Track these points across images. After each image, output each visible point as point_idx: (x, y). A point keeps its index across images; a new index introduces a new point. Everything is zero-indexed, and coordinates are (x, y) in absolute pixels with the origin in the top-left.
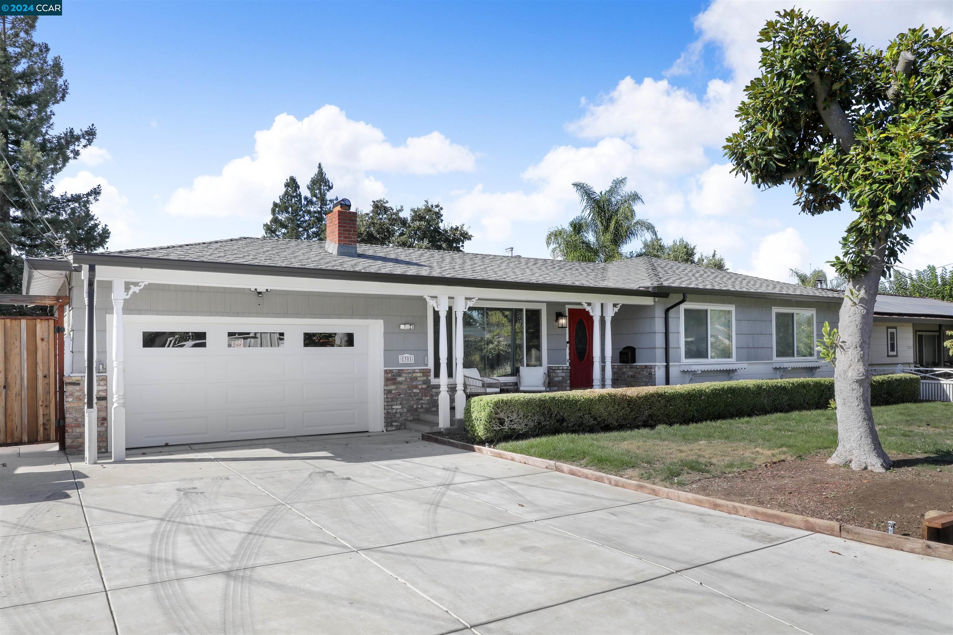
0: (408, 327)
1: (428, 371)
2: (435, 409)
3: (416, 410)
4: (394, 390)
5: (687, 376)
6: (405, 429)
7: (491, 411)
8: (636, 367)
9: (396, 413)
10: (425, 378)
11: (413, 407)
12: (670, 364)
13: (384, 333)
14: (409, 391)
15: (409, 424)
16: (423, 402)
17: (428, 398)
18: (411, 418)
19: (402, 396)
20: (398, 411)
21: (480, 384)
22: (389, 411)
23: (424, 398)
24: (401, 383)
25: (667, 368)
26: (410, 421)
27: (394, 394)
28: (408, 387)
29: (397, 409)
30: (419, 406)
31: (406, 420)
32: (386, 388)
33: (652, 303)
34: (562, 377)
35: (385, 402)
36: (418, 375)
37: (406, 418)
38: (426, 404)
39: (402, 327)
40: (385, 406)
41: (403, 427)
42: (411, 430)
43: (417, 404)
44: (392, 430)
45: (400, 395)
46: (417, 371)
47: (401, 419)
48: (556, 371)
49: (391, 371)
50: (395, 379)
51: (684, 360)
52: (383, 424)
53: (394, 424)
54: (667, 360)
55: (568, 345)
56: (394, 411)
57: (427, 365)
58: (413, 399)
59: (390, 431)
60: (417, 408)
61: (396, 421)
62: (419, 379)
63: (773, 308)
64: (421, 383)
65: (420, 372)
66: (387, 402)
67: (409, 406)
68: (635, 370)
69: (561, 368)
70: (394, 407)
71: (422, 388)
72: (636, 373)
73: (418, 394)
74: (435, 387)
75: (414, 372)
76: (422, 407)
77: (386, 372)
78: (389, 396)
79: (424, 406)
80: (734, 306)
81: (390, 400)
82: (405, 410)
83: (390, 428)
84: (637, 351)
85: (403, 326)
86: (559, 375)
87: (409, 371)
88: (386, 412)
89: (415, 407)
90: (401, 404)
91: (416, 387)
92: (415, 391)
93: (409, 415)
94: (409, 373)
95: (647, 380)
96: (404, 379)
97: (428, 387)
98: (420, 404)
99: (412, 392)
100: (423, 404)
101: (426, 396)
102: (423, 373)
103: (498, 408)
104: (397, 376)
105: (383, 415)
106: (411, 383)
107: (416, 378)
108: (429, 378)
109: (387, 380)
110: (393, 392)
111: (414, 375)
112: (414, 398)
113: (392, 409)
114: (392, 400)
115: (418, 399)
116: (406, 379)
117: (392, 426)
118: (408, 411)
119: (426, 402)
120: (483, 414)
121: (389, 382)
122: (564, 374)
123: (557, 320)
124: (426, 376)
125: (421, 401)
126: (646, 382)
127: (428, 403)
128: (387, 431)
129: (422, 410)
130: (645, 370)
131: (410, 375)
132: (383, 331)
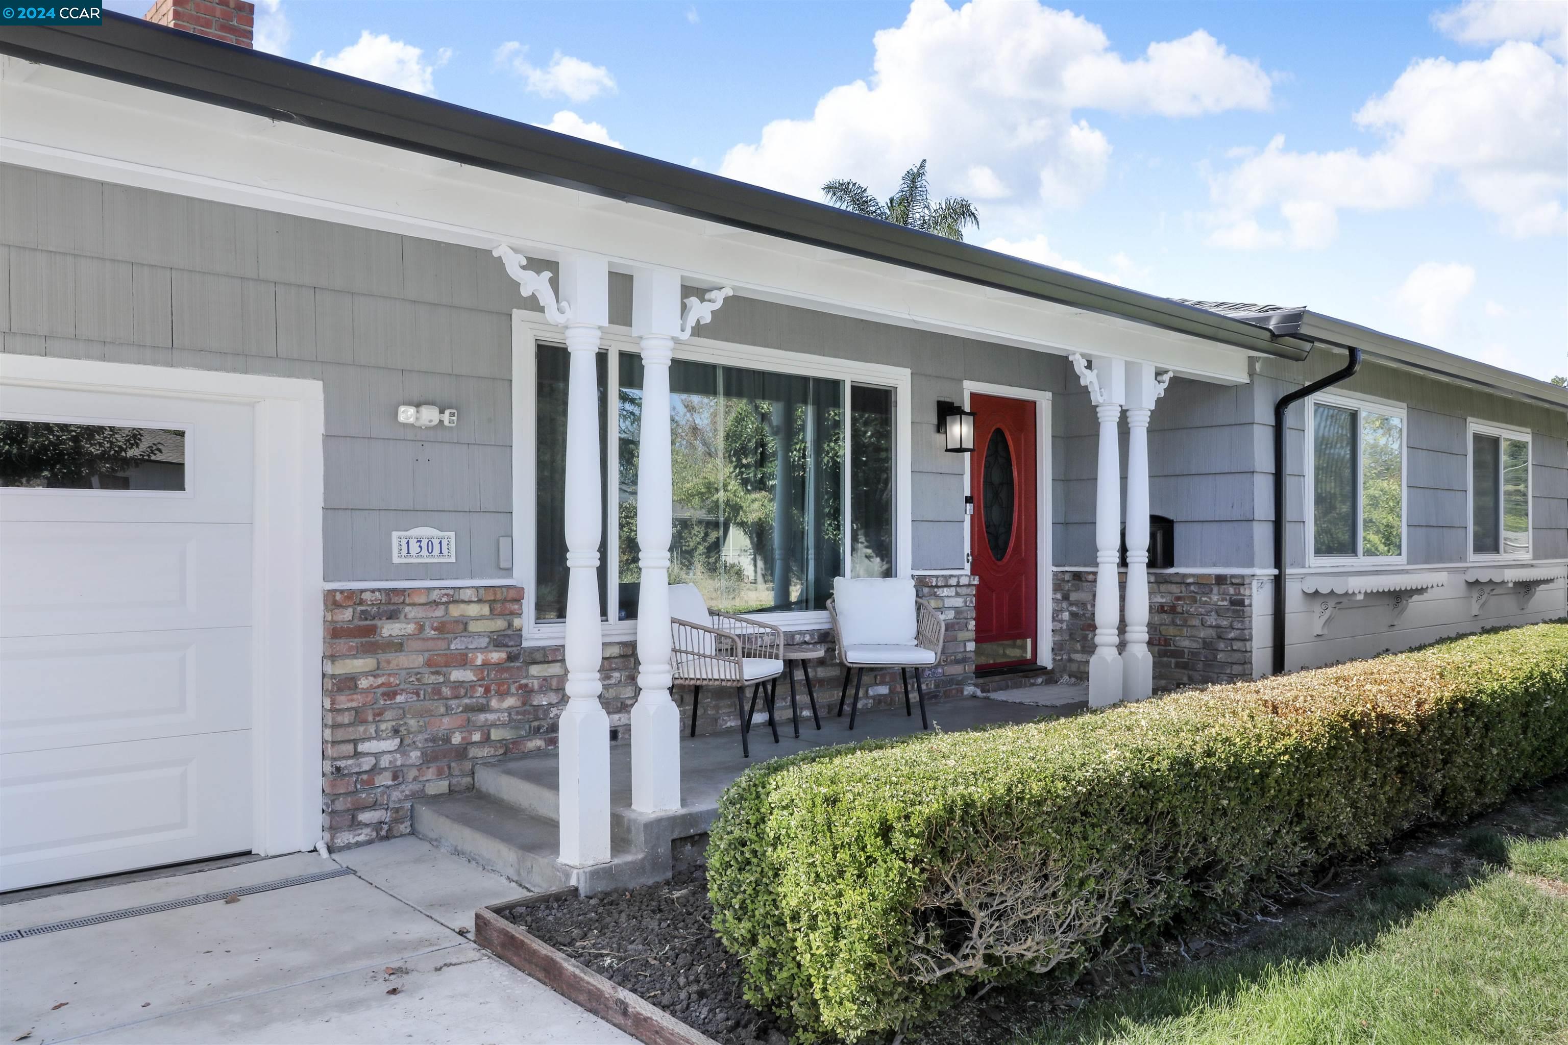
0: (430, 415)
1: (512, 594)
2: (537, 743)
3: (461, 753)
4: (366, 674)
5: (1317, 608)
6: (413, 833)
7: (911, 882)
8: (1181, 580)
9: (375, 770)
10: (500, 624)
11: (447, 740)
12: (1289, 571)
13: (327, 437)
14: (432, 679)
15: (428, 818)
16: (491, 717)
17: (510, 702)
18: (443, 786)
19: (400, 699)
20: (385, 762)
21: (708, 645)
22: (341, 764)
23: (494, 703)
24: (397, 646)
25: (1278, 583)
26: (434, 800)
27: (366, 691)
28: (429, 663)
29: (377, 755)
30: (476, 737)
31: (420, 797)
32: (329, 670)
33: (1242, 377)
34: (955, 608)
35: (325, 726)
36: (473, 610)
37: (416, 787)
38: (504, 725)
39: (407, 414)
40: (324, 742)
41: (404, 828)
42: (435, 843)
43: (468, 726)
44: (358, 845)
45: (391, 695)
46: (467, 595)
47: (396, 795)
48: (939, 592)
49: (354, 598)
50: (372, 630)
51: (1316, 563)
52: (319, 819)
53: (364, 817)
54: (1278, 562)
55: (969, 507)
56: (367, 764)
57: (508, 571)
58: (448, 708)
59: (348, 847)
60: (468, 744)
61: (374, 806)
62: (473, 627)
63: (1469, 419)
64: (484, 642)
65: (480, 601)
66: (335, 726)
67: (433, 740)
68: (1175, 589)
69: (953, 581)
70: (362, 748)
71: (485, 664)
72: (1178, 598)
73: (472, 686)
74: (539, 656)
75: (453, 598)
76: (487, 739)
77: (332, 601)
78: (344, 701)
79: (495, 735)
80: (1405, 405)
81: (346, 718)
82: (415, 755)
83: (345, 838)
84: (1178, 530)
85: (411, 410)
86: (949, 603)
87: (435, 596)
88: (328, 769)
89: (457, 739)
90: (396, 731)
91: (463, 661)
92: (457, 675)
93: (430, 773)
94: (436, 603)
95: (1225, 623)
96: (411, 628)
97: (511, 658)
98: (480, 728)
99: (447, 682)
100: (494, 725)
101: (503, 694)
102: (492, 603)
103: (943, 854)
104: (379, 616)
105: (319, 782)
106: (442, 644)
107: (463, 624)
108: (517, 622)
109: (335, 633)
110: (364, 683)
111: (456, 611)
112: (453, 703)
113: (357, 754)
114: (359, 718)
115: (469, 709)
116: (421, 628)
117: (354, 824)
118: (428, 759)
119: (504, 717)
120: (852, 897)
121: (343, 645)
122: (959, 602)
123: (941, 426)
124: (502, 615)
125: (482, 717)
126: (1218, 627)
127: (511, 724)
128: (330, 850)
129: (485, 752)
130: (1215, 589)
131: (439, 612)
132: (319, 426)
